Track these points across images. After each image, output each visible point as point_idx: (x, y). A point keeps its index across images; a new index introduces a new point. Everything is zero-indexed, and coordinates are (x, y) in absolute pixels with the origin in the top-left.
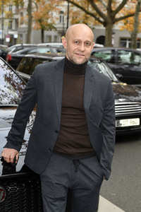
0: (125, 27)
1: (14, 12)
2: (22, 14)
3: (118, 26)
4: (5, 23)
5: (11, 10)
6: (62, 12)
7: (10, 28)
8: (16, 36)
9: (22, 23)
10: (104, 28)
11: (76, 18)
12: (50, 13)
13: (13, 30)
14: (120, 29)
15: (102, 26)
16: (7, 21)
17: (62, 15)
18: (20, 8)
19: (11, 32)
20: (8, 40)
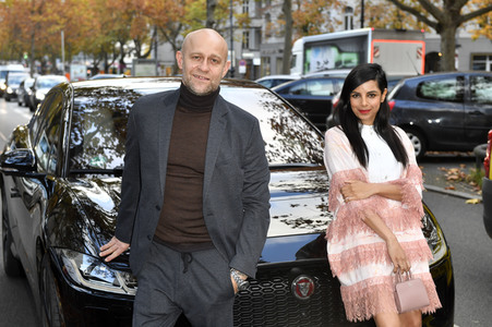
0: (483, 31)
1: (252, 15)
2: (268, 16)
3: (467, 31)
4: (235, 37)
5: (246, 10)
6: (348, 9)
7: (245, 46)
8: (257, 62)
9: (269, 36)
10: (439, 36)
11: (378, 19)
12: (324, 12)
13: (251, 51)
14: (470, 36)
15: (433, 31)
16: (239, 33)
17: (349, 15)
18: (264, 5)
19: (247, 55)
20: (242, 69)
